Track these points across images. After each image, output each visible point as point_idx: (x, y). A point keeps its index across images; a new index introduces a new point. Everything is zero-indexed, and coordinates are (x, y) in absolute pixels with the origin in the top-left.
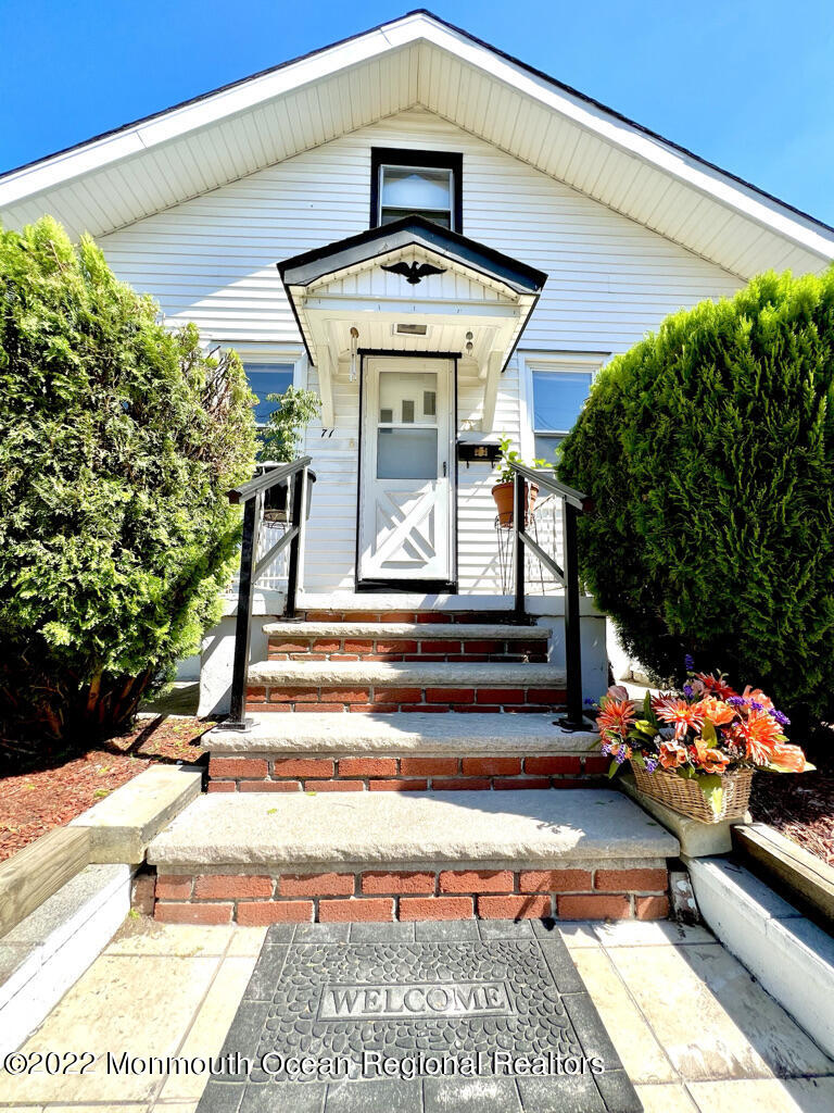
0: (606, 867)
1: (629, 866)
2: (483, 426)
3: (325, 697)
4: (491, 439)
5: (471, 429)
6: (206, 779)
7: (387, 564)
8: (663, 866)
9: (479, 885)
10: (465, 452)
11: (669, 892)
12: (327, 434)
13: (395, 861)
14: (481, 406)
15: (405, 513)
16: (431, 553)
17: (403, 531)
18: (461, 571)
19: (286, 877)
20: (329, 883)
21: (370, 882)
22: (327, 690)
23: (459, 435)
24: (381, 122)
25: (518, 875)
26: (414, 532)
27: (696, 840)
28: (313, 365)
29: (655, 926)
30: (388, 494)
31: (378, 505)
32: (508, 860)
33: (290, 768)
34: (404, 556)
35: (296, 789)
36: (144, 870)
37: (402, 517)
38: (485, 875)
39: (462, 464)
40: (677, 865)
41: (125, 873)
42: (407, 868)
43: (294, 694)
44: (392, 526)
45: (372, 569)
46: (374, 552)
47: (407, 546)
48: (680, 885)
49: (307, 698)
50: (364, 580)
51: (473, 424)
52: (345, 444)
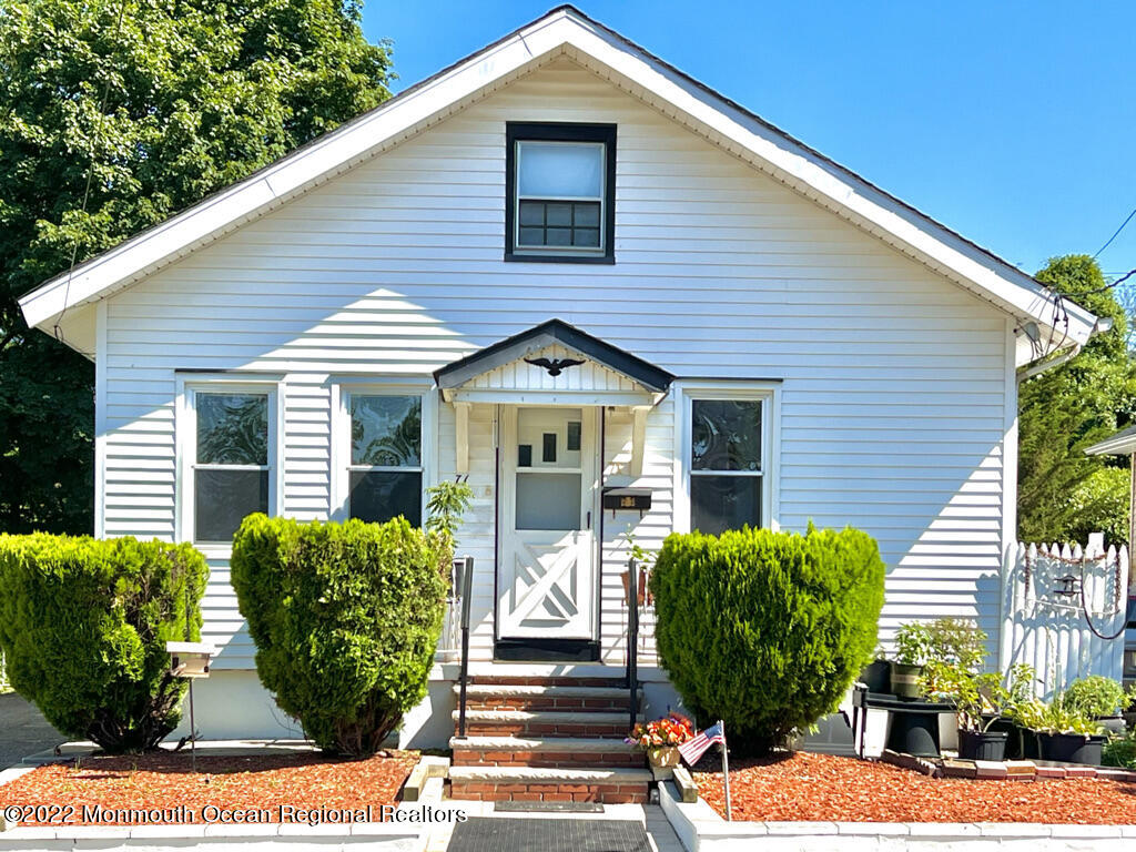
0: (624, 784)
1: (633, 784)
2: (633, 470)
3: (500, 729)
4: (640, 484)
5: (619, 472)
6: (452, 761)
7: (526, 623)
8: (646, 784)
9: (574, 790)
10: (611, 501)
11: (649, 794)
12: (461, 480)
13: (542, 779)
14: (629, 446)
15: (546, 568)
16: (573, 611)
17: (543, 587)
18: (605, 630)
19: (500, 785)
20: (516, 787)
21: (532, 788)
22: (501, 725)
23: (605, 479)
24: (519, 84)
25: (589, 787)
26: (555, 589)
27: (658, 774)
28: (444, 400)
29: (639, 805)
30: (527, 546)
31: (516, 558)
32: (585, 780)
33: (490, 756)
34: (545, 615)
35: (493, 765)
36: (447, 782)
37: (542, 572)
38: (575, 786)
39: (608, 513)
40: (653, 785)
41: (442, 782)
42: (544, 783)
43: (483, 727)
44: (530, 581)
45: (511, 628)
46: (513, 608)
47: (548, 604)
48: (654, 793)
49: (491, 729)
50: (504, 638)
51: (621, 467)
52: (481, 491)
